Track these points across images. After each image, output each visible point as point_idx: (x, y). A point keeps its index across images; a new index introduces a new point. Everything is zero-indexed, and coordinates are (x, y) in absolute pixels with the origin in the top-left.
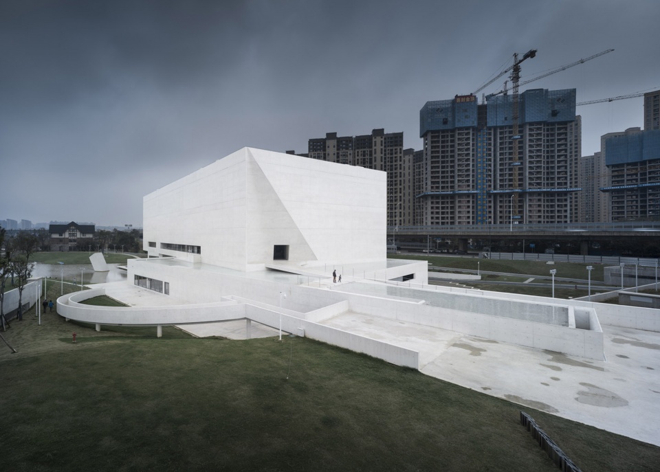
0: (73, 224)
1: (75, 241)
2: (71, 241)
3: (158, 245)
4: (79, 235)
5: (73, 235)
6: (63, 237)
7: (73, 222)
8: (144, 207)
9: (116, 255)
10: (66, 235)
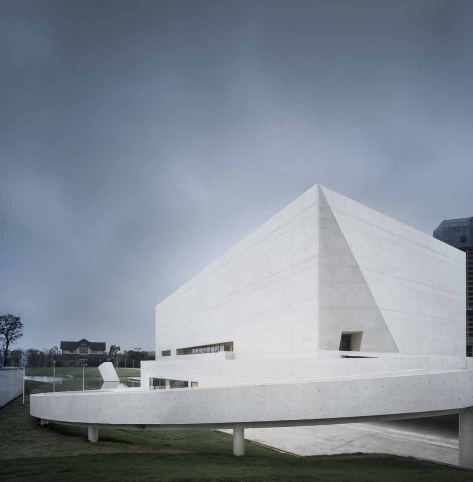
0: (84, 341)
1: (85, 357)
2: (81, 357)
3: (173, 353)
4: (90, 352)
5: (84, 352)
6: (74, 353)
7: (84, 339)
8: (156, 316)
9: (126, 370)
10: (78, 352)
